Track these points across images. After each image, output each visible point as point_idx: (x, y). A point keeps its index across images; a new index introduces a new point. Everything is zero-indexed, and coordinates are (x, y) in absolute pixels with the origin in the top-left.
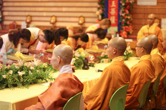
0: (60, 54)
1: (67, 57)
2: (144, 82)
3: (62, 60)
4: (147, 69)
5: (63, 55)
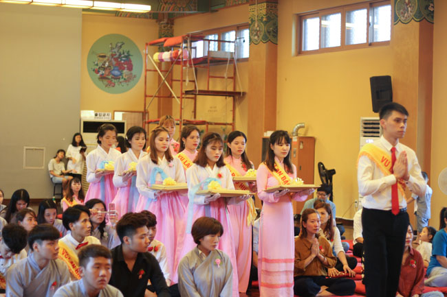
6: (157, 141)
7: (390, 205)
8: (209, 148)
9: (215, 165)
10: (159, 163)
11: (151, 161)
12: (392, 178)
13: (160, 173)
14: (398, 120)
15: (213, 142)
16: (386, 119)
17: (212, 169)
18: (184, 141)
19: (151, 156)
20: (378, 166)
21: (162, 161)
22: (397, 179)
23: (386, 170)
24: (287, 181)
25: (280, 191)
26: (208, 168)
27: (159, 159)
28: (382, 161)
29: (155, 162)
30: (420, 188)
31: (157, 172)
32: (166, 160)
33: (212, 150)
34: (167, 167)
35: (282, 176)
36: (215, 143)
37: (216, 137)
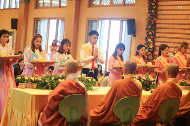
0: (68, 66)
1: (72, 67)
2: (162, 100)
3: (69, 69)
4: (167, 90)
5: (69, 66)
6: (35, 42)
7: (91, 67)
8: (64, 46)
9: (66, 54)
10: (36, 52)
11: (31, 50)
12: (92, 57)
13: (36, 56)
14: (95, 38)
15: (67, 43)
16: (91, 36)
17: (65, 55)
18: (162, 52)
19: (32, 48)
20: (87, 53)
21: (37, 51)
22: (94, 58)
23: (90, 54)
24: (121, 64)
25: (120, 69)
26: (64, 54)
27: (36, 50)
28: (89, 51)
29: (34, 51)
30: (102, 61)
31: (34, 55)
32: (39, 51)
33: (66, 47)
34: (40, 54)
35: (119, 62)
36: (68, 44)
37: (68, 41)
